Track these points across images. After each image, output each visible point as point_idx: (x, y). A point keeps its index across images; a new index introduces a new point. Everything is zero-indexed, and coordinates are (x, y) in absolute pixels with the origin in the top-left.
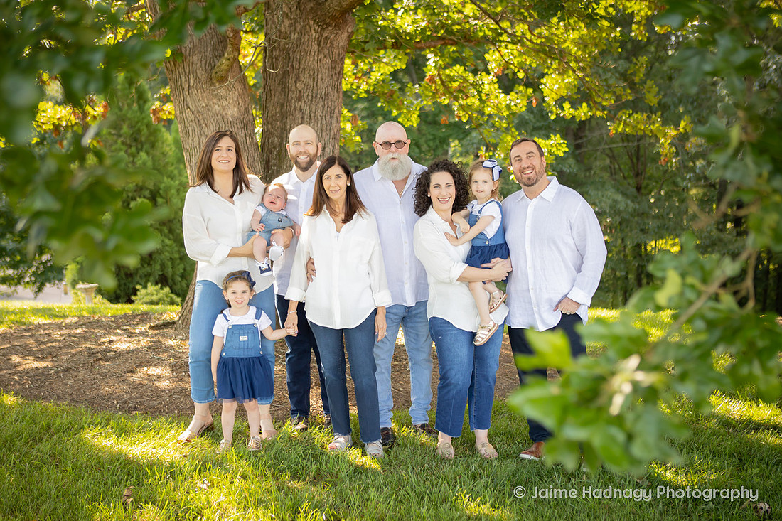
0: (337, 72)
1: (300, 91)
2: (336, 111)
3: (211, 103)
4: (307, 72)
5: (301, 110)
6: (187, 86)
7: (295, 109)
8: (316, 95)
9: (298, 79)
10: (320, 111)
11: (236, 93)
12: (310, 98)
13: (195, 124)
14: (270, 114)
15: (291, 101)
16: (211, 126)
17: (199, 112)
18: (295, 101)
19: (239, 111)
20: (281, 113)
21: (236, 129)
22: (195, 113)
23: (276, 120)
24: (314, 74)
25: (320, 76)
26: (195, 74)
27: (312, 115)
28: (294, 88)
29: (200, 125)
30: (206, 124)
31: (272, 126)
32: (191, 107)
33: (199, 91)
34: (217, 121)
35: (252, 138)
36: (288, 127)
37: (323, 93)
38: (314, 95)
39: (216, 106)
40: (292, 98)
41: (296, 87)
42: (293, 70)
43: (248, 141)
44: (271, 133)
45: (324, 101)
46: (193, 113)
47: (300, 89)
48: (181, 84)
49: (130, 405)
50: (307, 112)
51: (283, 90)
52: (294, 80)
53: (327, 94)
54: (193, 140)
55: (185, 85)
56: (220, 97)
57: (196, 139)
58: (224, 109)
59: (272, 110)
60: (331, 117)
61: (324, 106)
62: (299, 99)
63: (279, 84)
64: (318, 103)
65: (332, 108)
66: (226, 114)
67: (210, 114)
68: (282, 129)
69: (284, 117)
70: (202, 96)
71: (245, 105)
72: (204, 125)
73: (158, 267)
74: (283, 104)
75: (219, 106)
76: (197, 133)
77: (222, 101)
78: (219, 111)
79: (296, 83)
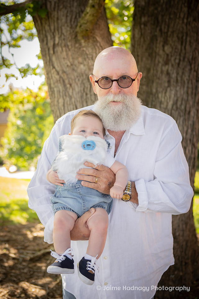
1: (168, 55)
3: (76, 62)
5: (168, 73)
6: (52, 44)
7: (162, 72)
9: (166, 42)
10: (187, 75)
13: (60, 85)
15: (158, 64)
16: (76, 87)
17: (64, 72)
22: (60, 73)
26: (60, 31)
27: (179, 79)
28: (161, 52)
29: (65, 85)
30: (71, 85)
32: (56, 67)
33: (64, 49)
34: (82, 81)
39: (82, 66)
40: (159, 62)
41: (164, 50)
42: (161, 34)
46: (58, 73)
47: (168, 53)
50: (174, 76)
52: (162, 44)
54: (58, 101)
56: (85, 56)
57: (61, 101)
62: (167, 63)
63: (146, 50)
64: (186, 67)
65: (198, 72)
67: (75, 74)
70: (67, 55)
72: (68, 86)
75: (84, 65)
76: (61, 94)
77: (87, 60)
78: (85, 71)
79: (163, 46)
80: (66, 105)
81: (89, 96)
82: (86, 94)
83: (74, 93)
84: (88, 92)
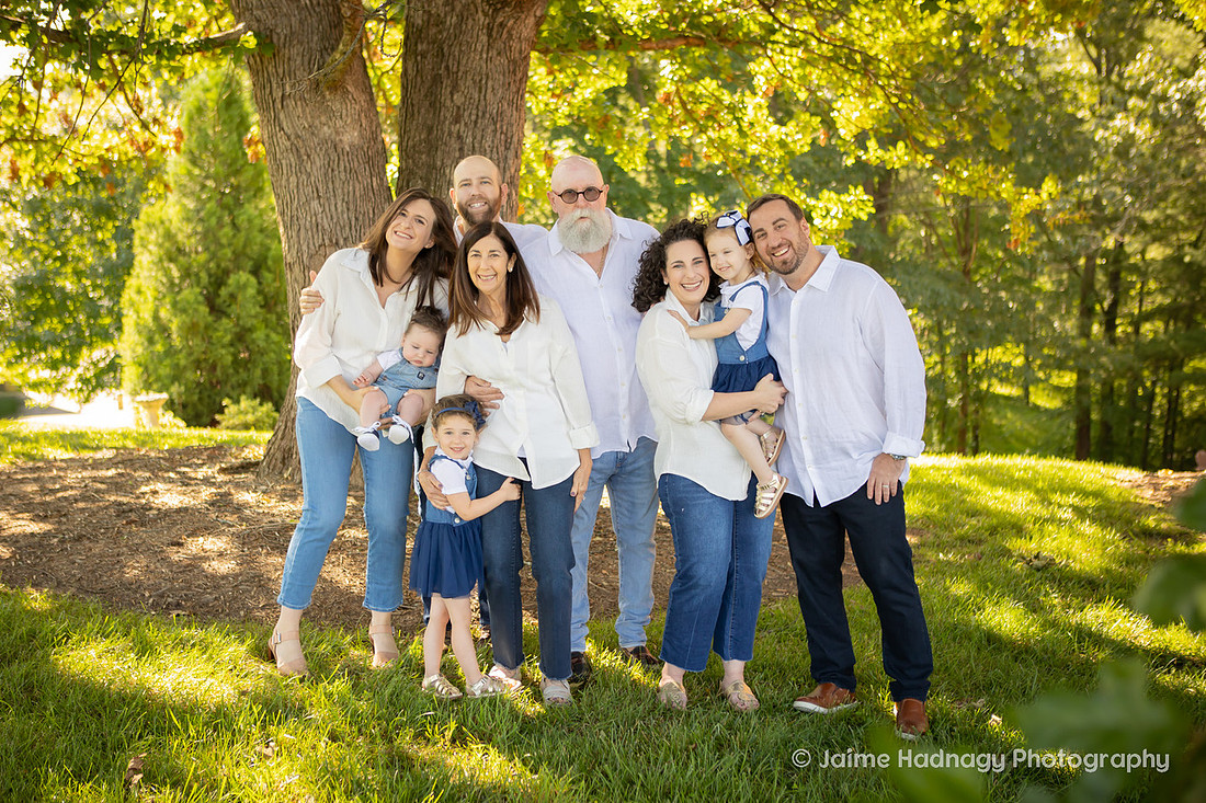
0: (518, 78)
1: (459, 108)
2: (515, 139)
3: (317, 122)
4: (469, 78)
5: (459, 137)
6: (280, 94)
7: (450, 134)
8: (484, 114)
9: (455, 88)
10: (489, 139)
11: (357, 107)
12: (473, 118)
13: (291, 155)
14: (411, 143)
15: (444, 122)
16: (317, 160)
17: (298, 136)
18: (451, 123)
19: (361, 136)
20: (428, 141)
21: (356, 163)
22: (292, 137)
23: (421, 153)
24: (481, 81)
25: (490, 83)
26: (293, 76)
27: (476, 145)
28: (448, 103)
29: (299, 157)
30: (309, 156)
31: (413, 162)
32: (286, 128)
33: (299, 103)
34: (326, 150)
35: (382, 179)
36: (439, 163)
37: (495, 111)
38: (480, 114)
39: (326, 128)
40: (445, 118)
41: (452, 101)
42: (449, 74)
43: (374, 184)
44: (412, 173)
45: (495, 124)
46: (289, 139)
47: (459, 104)
48: (271, 92)
49: (170, 600)
50: (469, 140)
51: (432, 105)
52: (449, 89)
53: (501, 113)
54: (288, 180)
55: (278, 94)
56: (331, 114)
57: (293, 179)
58: (337, 133)
59: (415, 137)
60: (507, 149)
61: (495, 131)
62: (457, 120)
63: (426, 96)
64: (487, 127)
65: (509, 135)
66: (341, 140)
67: (316, 140)
68: (429, 166)
69: (432, 147)
70: (304, 111)
71: (371, 127)
72: (305, 158)
73: (258, 372)
74: (432, 128)
75: (329, 127)
76: (293, 169)
77: (334, 119)
78: (330, 135)
79: (452, 94)
80: (301, 186)
81: (336, 173)
82: (333, 170)
83: (314, 169)
84: (336, 167)
